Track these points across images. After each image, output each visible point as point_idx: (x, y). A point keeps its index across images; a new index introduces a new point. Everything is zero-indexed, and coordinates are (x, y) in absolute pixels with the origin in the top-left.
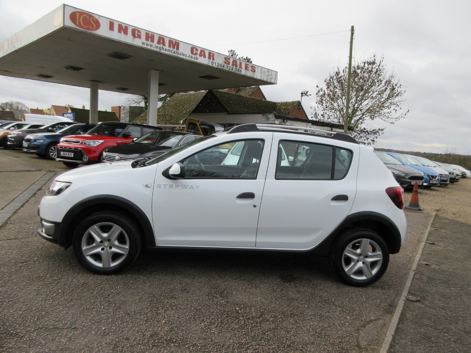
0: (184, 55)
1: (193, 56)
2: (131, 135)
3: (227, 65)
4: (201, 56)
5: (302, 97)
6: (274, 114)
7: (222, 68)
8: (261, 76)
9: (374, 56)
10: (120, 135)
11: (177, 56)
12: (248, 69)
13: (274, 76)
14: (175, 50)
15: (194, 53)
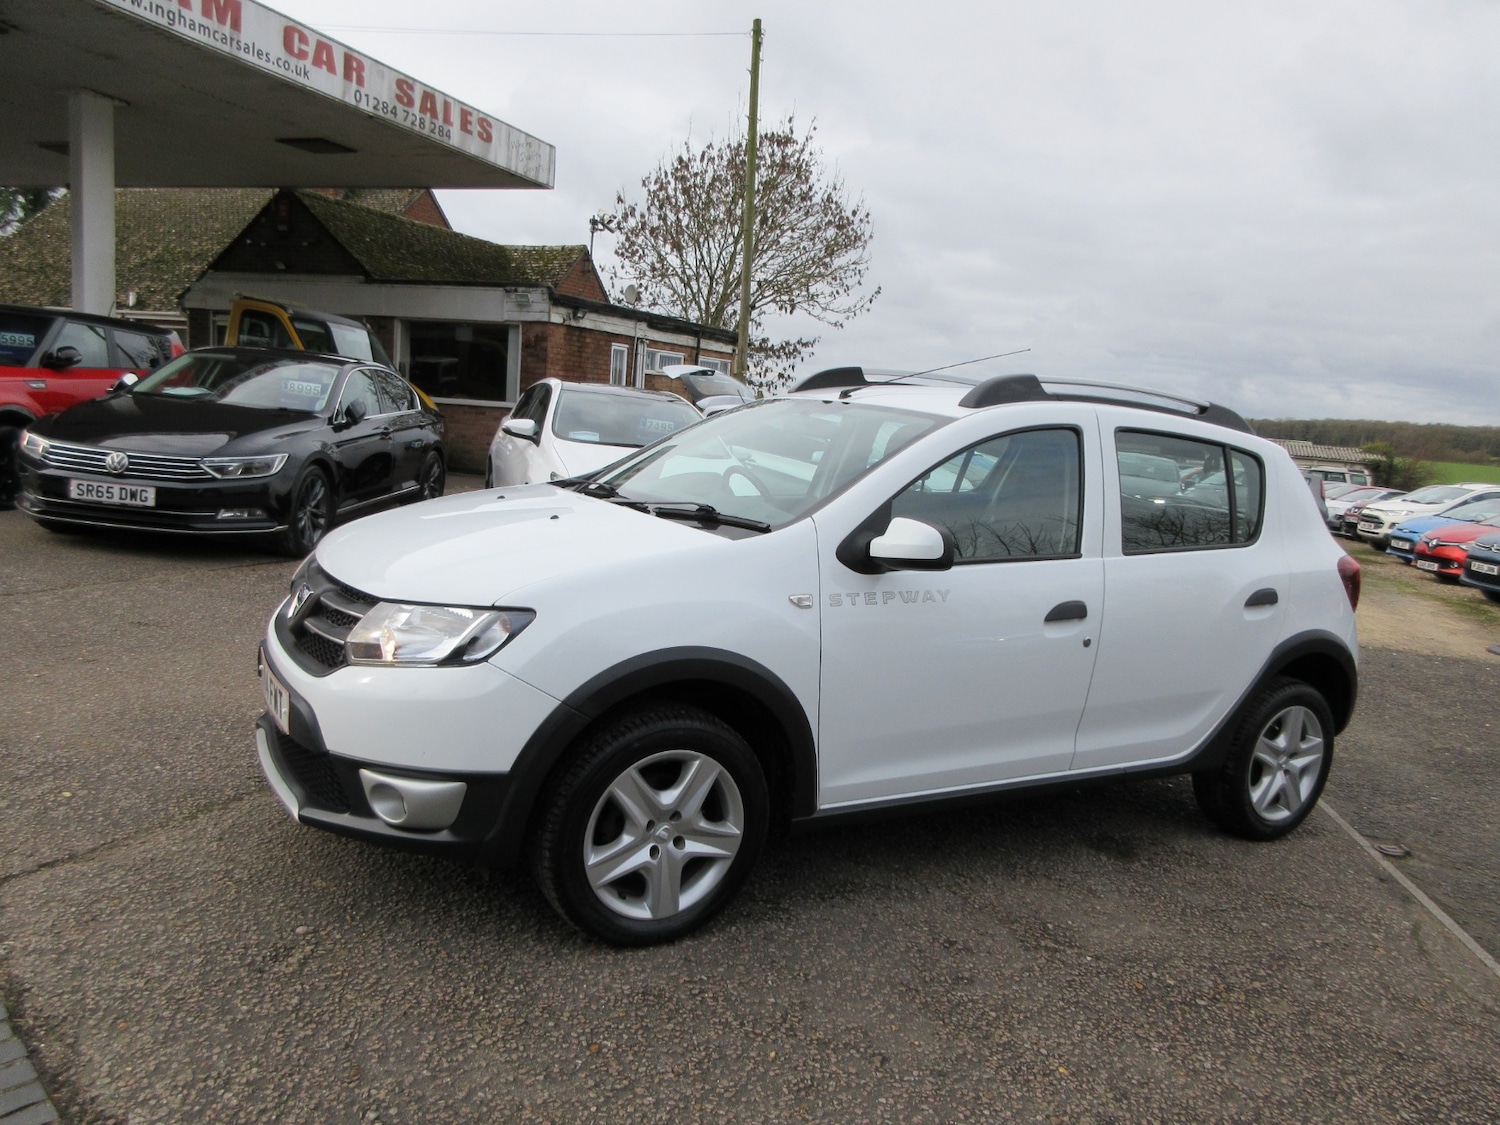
0: (260, 53)
1: (293, 61)
2: (78, 361)
3: (406, 109)
4: (321, 67)
5: (593, 233)
6: (545, 290)
7: (390, 116)
8: (509, 158)
9: (790, 120)
10: (34, 362)
11: (234, 53)
12: (469, 127)
13: (544, 161)
14: (227, 29)
15: (296, 51)
